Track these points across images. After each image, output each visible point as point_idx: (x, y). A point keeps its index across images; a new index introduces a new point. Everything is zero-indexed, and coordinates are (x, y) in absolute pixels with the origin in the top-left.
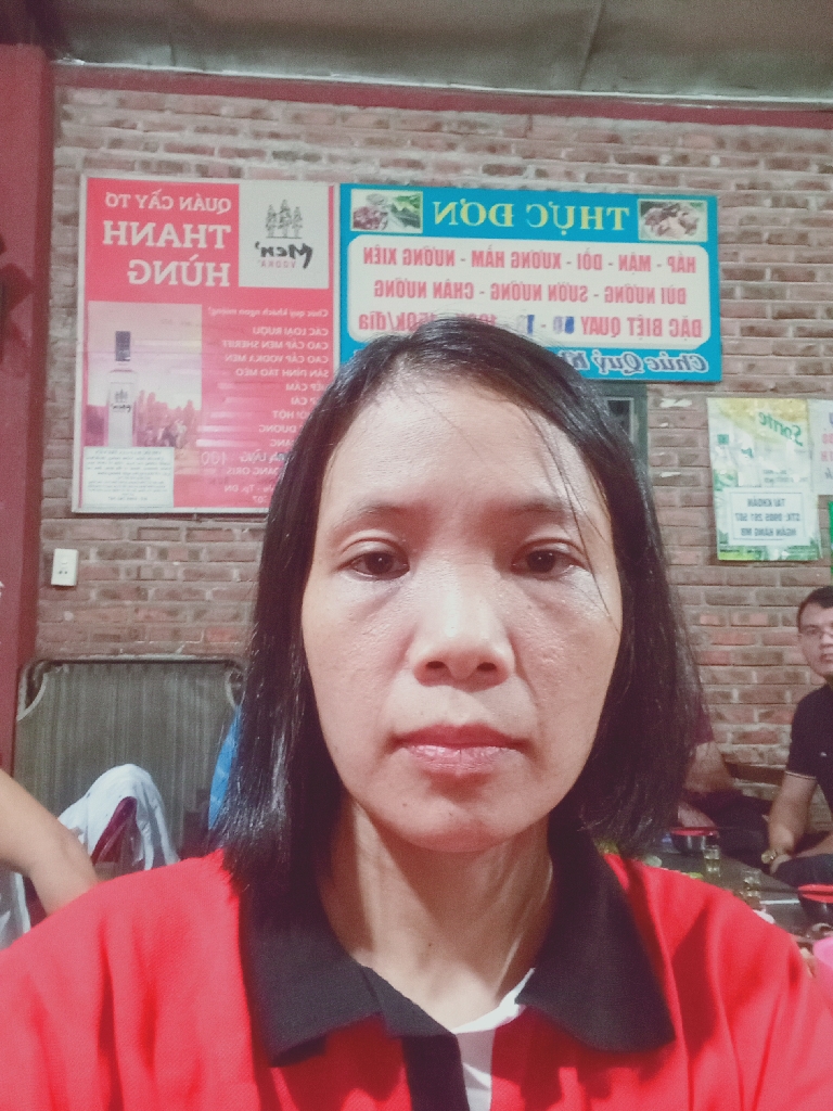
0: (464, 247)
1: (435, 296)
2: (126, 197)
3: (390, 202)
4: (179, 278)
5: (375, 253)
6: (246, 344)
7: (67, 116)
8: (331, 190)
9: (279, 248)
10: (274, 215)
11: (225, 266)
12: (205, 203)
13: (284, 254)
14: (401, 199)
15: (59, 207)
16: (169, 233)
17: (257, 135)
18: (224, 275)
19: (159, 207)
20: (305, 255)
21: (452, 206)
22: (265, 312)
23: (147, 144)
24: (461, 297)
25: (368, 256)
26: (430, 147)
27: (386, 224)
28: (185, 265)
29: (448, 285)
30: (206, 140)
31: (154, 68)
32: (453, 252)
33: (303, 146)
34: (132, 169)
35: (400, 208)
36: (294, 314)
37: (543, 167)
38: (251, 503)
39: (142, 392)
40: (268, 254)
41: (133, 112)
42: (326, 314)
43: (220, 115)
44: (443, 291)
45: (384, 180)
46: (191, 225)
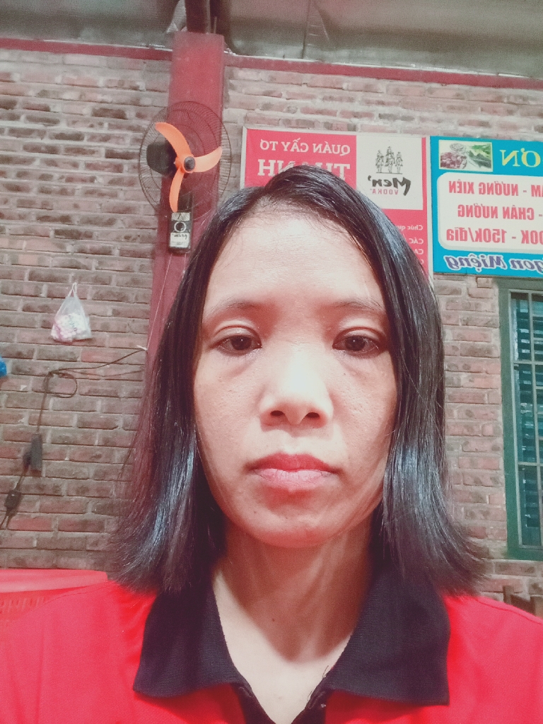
0: (524, 182)
1: (504, 218)
2: (274, 143)
3: (468, 149)
5: (457, 185)
7: (233, 88)
8: (424, 140)
9: (385, 181)
10: (382, 157)
12: (332, 150)
13: (389, 185)
14: (476, 147)
17: (368, 103)
19: (298, 151)
21: (514, 153)
23: (288, 108)
24: (524, 218)
25: (452, 187)
26: (495, 112)
27: (465, 165)
29: (514, 209)
30: (329, 105)
31: (286, 59)
32: (516, 186)
33: (404, 112)
34: (277, 125)
35: (475, 154)
40: (377, 184)
41: (280, 86)
42: (422, 228)
43: (341, 89)
44: (510, 213)
45: (462, 134)
46: (321, 164)
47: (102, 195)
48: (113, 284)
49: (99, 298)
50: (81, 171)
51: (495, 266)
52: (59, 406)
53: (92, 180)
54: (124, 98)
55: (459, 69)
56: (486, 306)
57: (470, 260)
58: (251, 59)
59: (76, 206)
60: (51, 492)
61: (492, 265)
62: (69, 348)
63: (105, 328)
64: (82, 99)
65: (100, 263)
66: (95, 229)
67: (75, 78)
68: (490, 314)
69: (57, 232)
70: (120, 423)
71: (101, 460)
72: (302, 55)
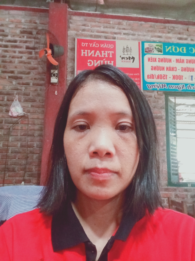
0: (174, 58)
1: (167, 70)
2: (87, 43)
3: (154, 46)
5: (151, 59)
7: (71, 23)
8: (139, 43)
9: (126, 57)
10: (125, 49)
11: (112, 62)
12: (107, 46)
13: (127, 59)
15: (69, 46)
16: (98, 53)
17: (120, 29)
19: (95, 46)
20: (133, 59)
21: (170, 47)
23: (91, 31)
24: (173, 71)
25: (149, 60)
26: (163, 32)
27: (153, 52)
28: (102, 61)
29: (170, 67)
30: (106, 30)
31: (90, 12)
32: (171, 59)
33: (132, 32)
34: (88, 37)
35: (157, 48)
36: (130, 74)
37: (192, 38)
40: (123, 59)
41: (88, 22)
42: (139, 75)
43: (110, 24)
44: (169, 69)
45: (152, 40)
46: (104, 51)
47: (25, 63)
48: (31, 96)
49: (26, 101)
50: (17, 54)
51: (164, 87)
52: (13, 140)
53: (21, 57)
54: (32, 27)
55: (151, 16)
56: (161, 102)
57: (155, 86)
58: (77, 12)
59: (16, 67)
60: (12, 170)
61: (163, 87)
62: (16, 119)
63: (29, 112)
64: (16, 27)
65: (26, 88)
66: (23, 76)
67: (13, 19)
68: (162, 104)
69: (9, 77)
70: (35, 145)
71: (29, 158)
72: (96, 11)
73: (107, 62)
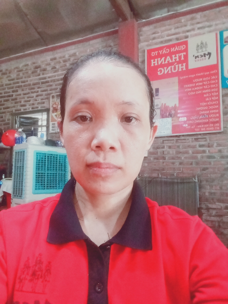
2: (156, 52)
4: (171, 71)
6: (191, 85)
7: (141, 35)
8: (217, 34)
9: (200, 55)
10: (199, 46)
11: (184, 64)
12: (178, 49)
13: (202, 56)
15: (140, 60)
16: (168, 59)
17: (193, 24)
18: (184, 67)
19: (165, 53)
22: (197, 75)
23: (162, 36)
28: (173, 67)
30: (177, 30)
31: (163, 15)
33: (208, 24)
34: (158, 44)
36: (206, 73)
38: (194, 131)
39: (162, 104)
40: (197, 58)
41: (158, 29)
42: (216, 71)
43: (181, 22)
46: (174, 55)
72: (168, 13)
73: (178, 67)
